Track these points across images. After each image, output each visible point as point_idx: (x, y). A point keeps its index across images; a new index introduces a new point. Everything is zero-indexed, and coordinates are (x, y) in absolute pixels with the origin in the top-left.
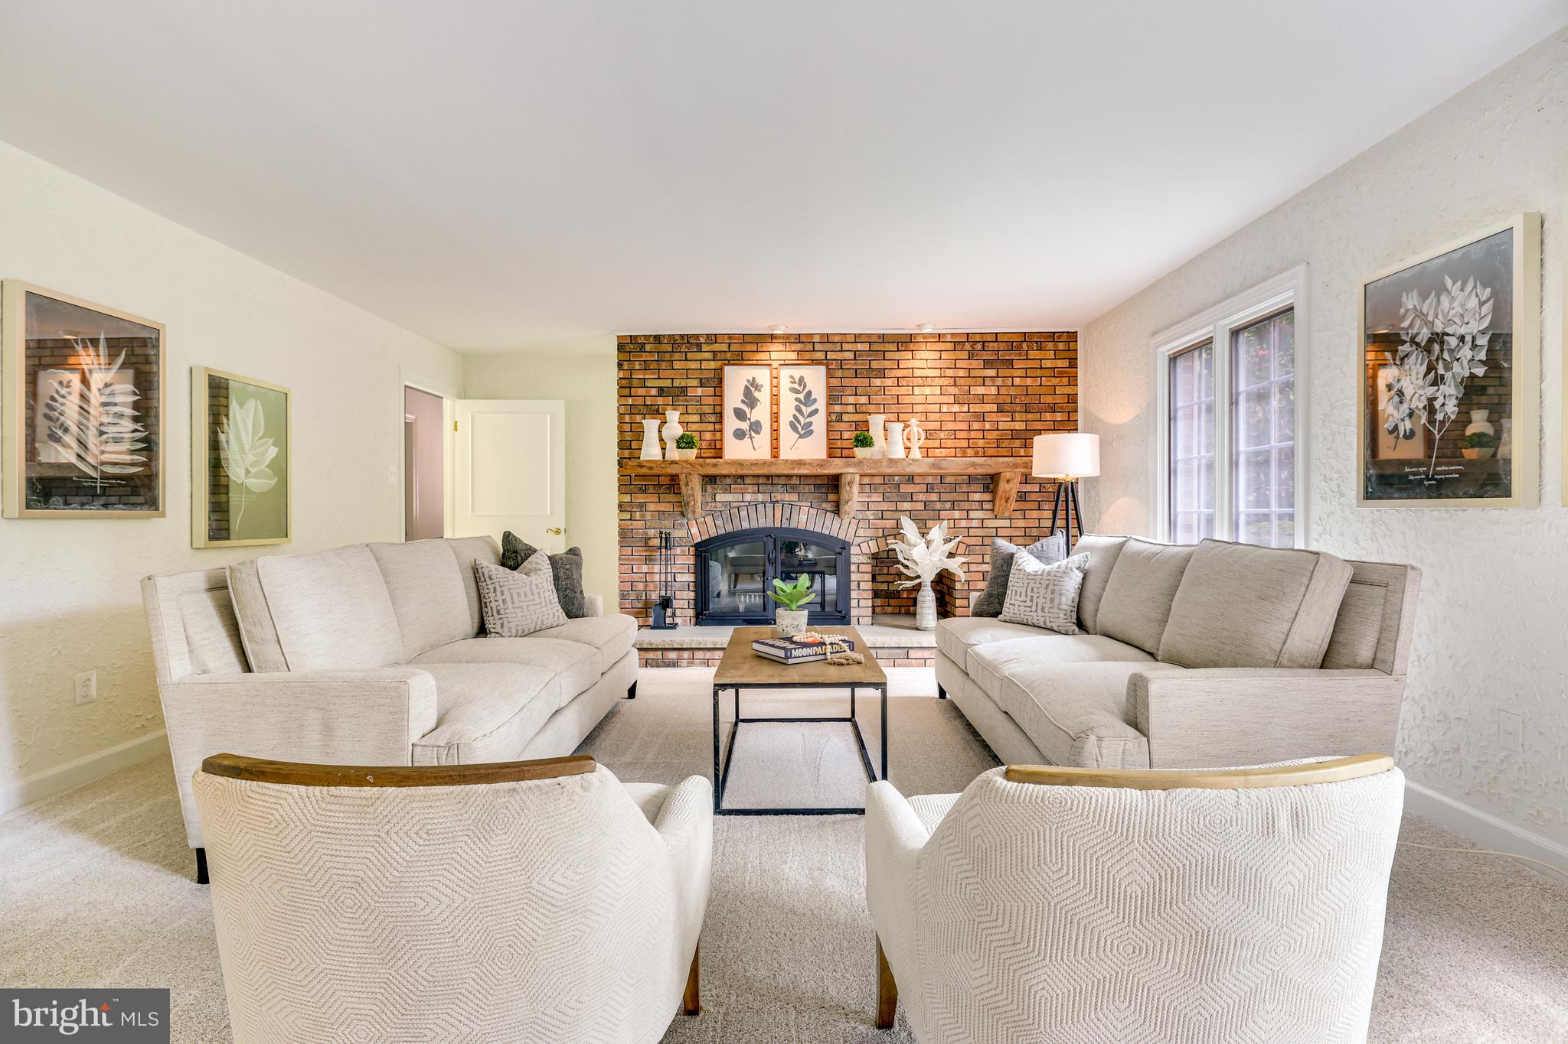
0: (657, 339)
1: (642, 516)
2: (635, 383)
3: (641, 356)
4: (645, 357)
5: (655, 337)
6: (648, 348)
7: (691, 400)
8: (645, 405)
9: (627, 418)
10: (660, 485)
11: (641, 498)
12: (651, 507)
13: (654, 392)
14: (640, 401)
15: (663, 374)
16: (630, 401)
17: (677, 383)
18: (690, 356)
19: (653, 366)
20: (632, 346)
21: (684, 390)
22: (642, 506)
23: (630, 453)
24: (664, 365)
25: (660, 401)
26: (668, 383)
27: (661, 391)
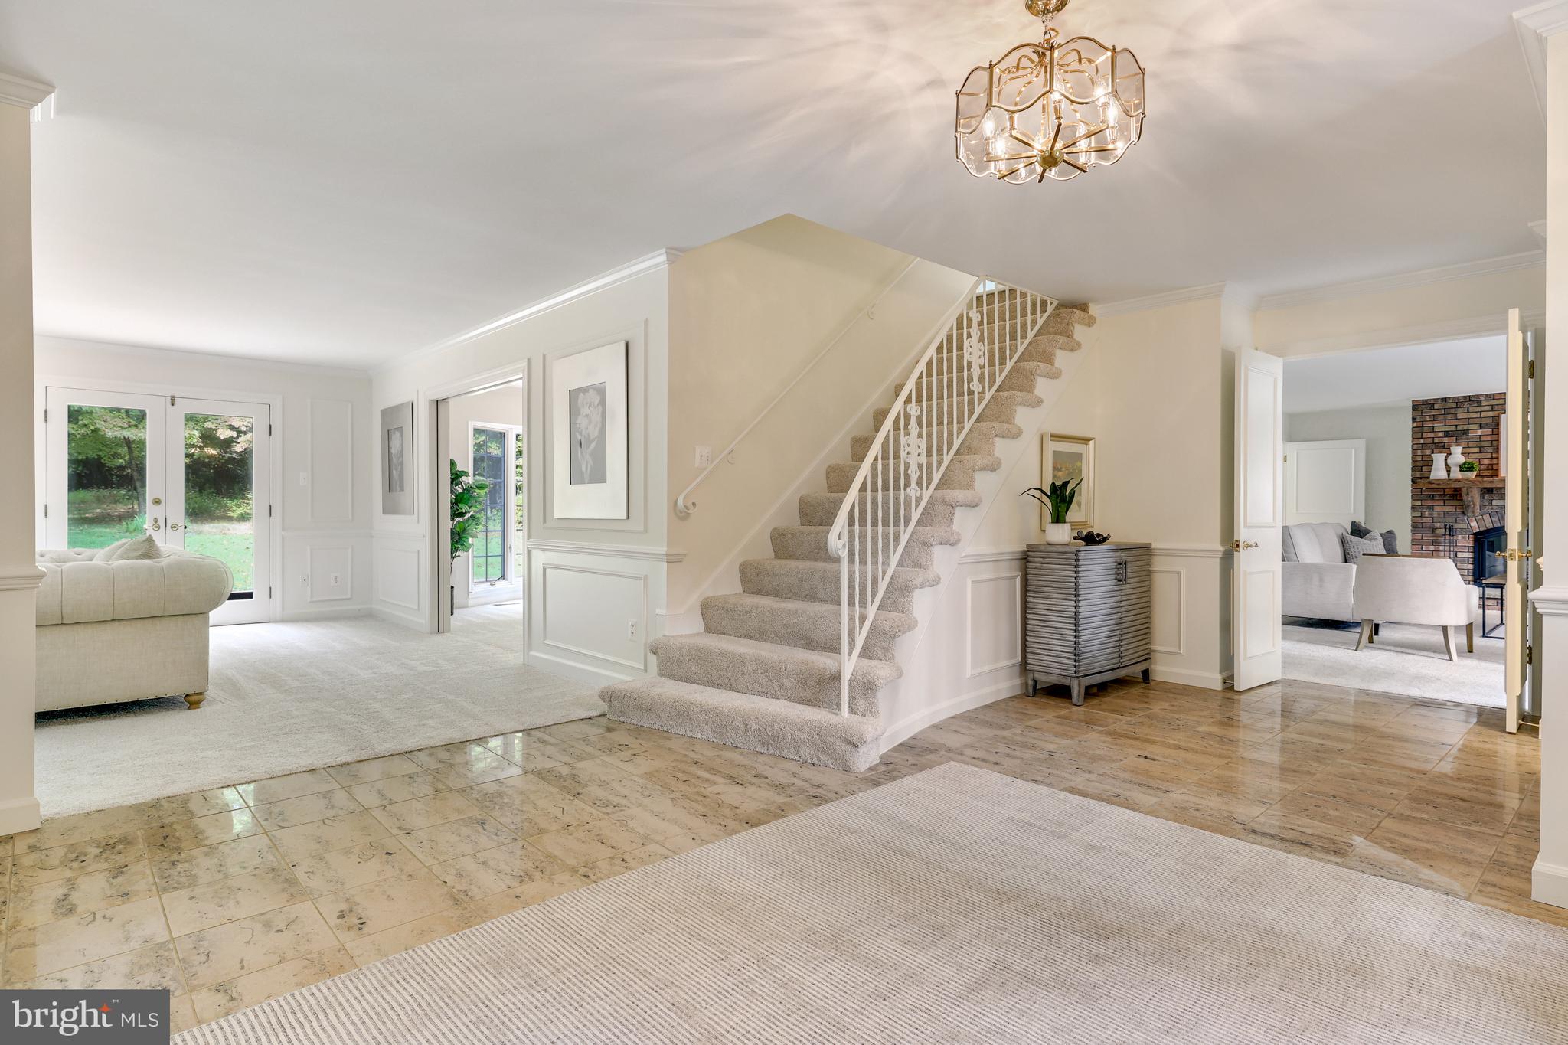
0: (1445, 400)
1: (1430, 514)
2: (1425, 429)
3: (1431, 412)
4: (1434, 412)
5: (1442, 399)
6: (1436, 406)
7: (1472, 438)
8: (1433, 443)
9: (1419, 452)
10: (1445, 495)
11: (1430, 503)
12: (1437, 509)
13: (1441, 434)
14: (1430, 441)
15: (1448, 423)
16: (1422, 441)
17: (1460, 428)
18: (1471, 409)
19: (1442, 417)
20: (1423, 406)
21: (1466, 432)
22: (1430, 508)
23: (1421, 474)
24: (1449, 417)
25: (1446, 440)
26: (1453, 428)
27: (1447, 434)
